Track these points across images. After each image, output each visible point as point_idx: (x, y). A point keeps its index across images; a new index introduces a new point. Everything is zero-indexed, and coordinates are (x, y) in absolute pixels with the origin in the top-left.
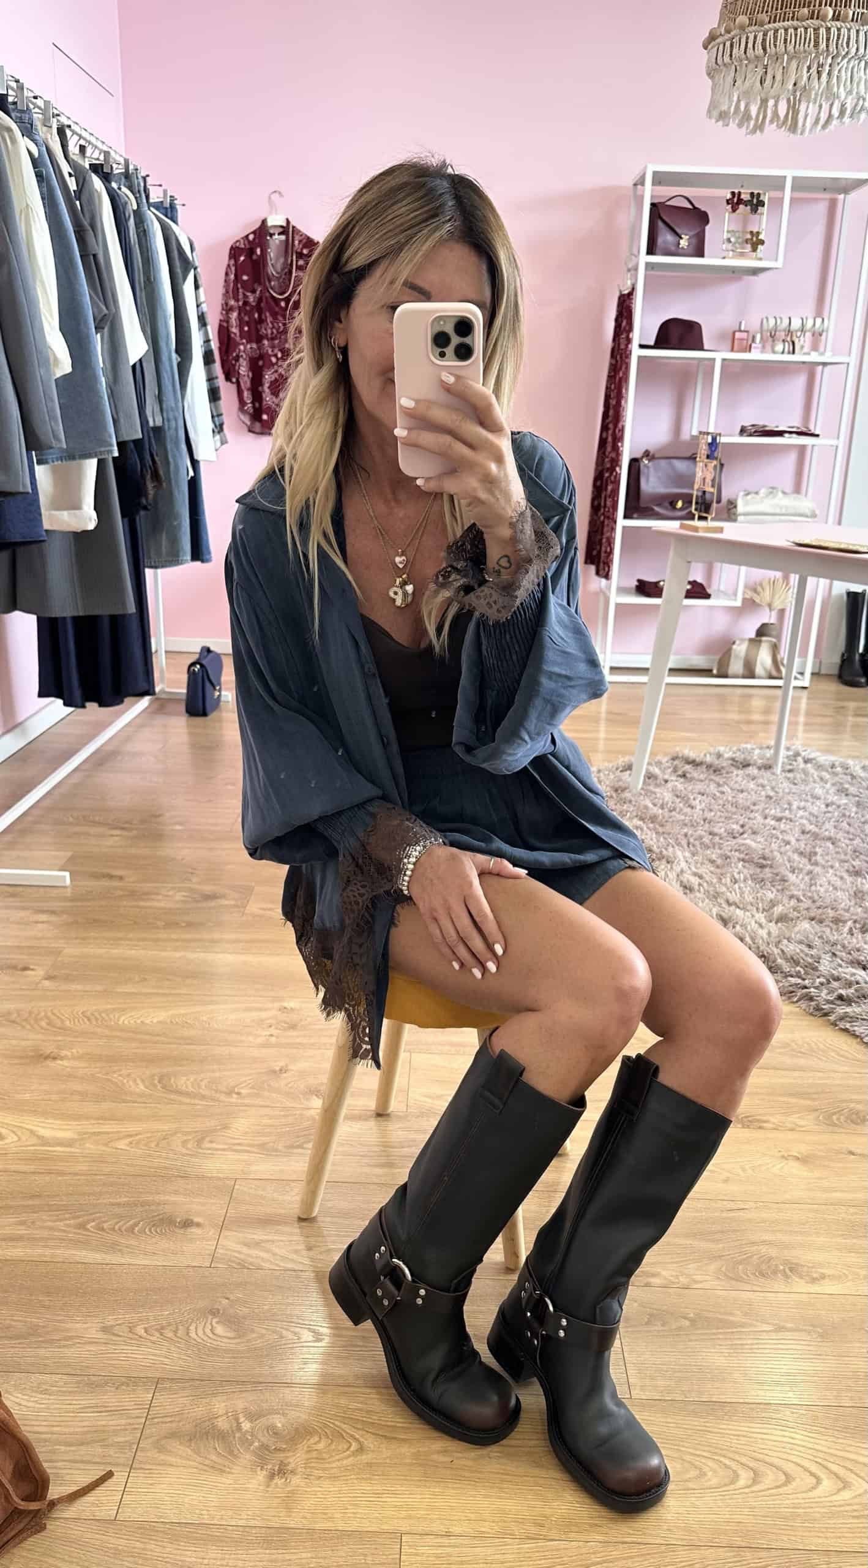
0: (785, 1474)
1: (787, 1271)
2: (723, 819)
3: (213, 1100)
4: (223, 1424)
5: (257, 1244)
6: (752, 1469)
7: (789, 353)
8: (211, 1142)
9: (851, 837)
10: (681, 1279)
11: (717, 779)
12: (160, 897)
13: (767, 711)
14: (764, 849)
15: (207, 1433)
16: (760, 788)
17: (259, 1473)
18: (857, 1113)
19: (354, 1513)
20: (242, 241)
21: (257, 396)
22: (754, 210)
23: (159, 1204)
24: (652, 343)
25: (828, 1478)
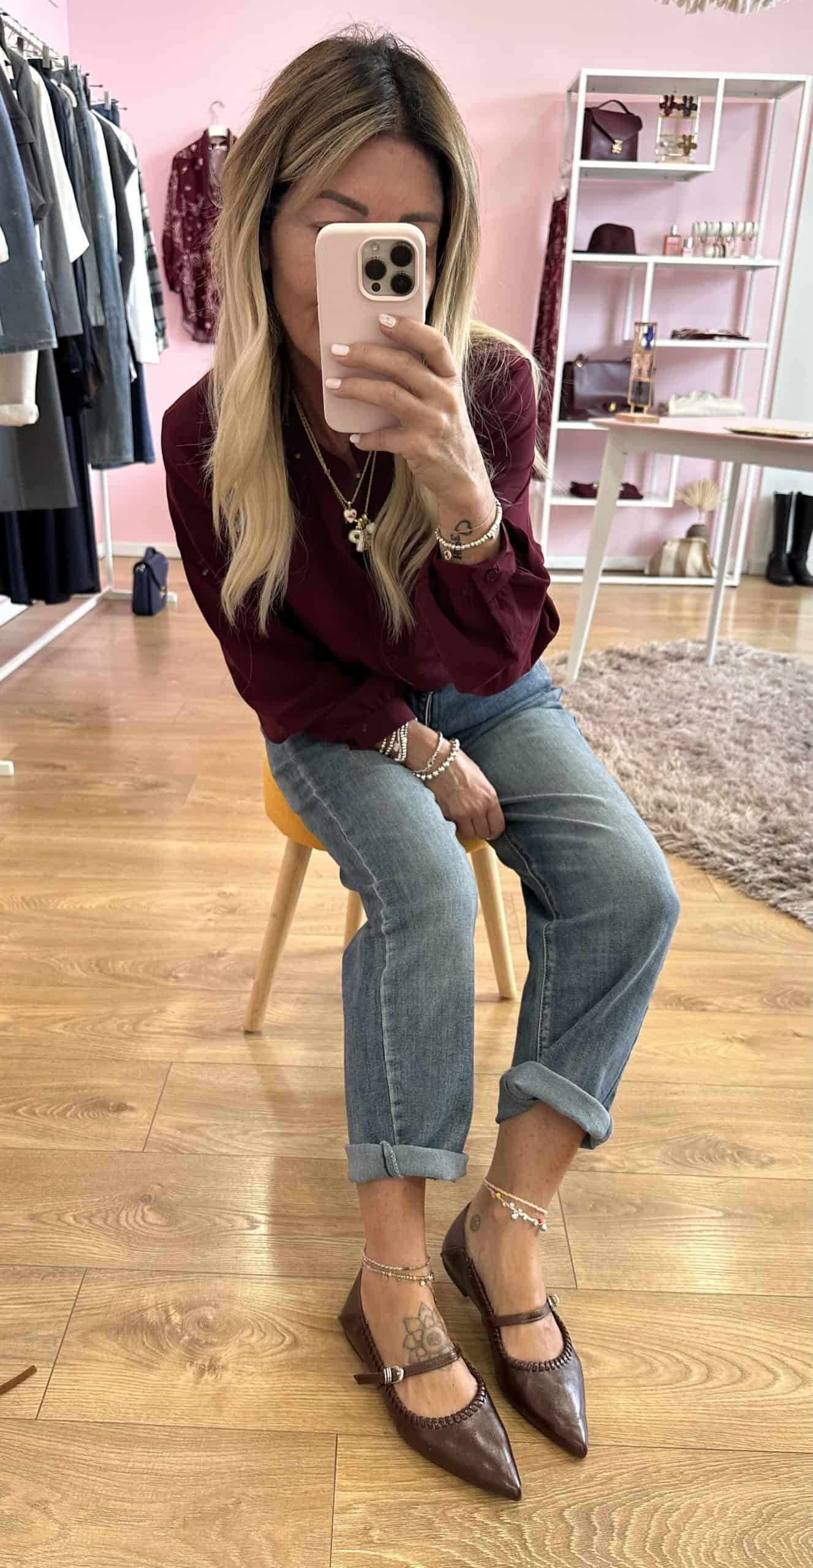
0: (741, 1370)
1: (736, 1155)
2: (658, 709)
3: (150, 982)
4: (152, 1316)
5: (191, 1129)
6: (704, 1363)
7: (720, 256)
8: (148, 1025)
9: (785, 725)
10: (627, 1164)
11: (652, 671)
12: (102, 786)
13: (698, 608)
14: (700, 737)
15: (136, 1325)
16: (694, 680)
17: (188, 1369)
18: (802, 994)
19: (287, 1412)
20: (185, 152)
21: (200, 304)
22: (687, 115)
23: (93, 1088)
24: (585, 247)
25: (785, 1374)
